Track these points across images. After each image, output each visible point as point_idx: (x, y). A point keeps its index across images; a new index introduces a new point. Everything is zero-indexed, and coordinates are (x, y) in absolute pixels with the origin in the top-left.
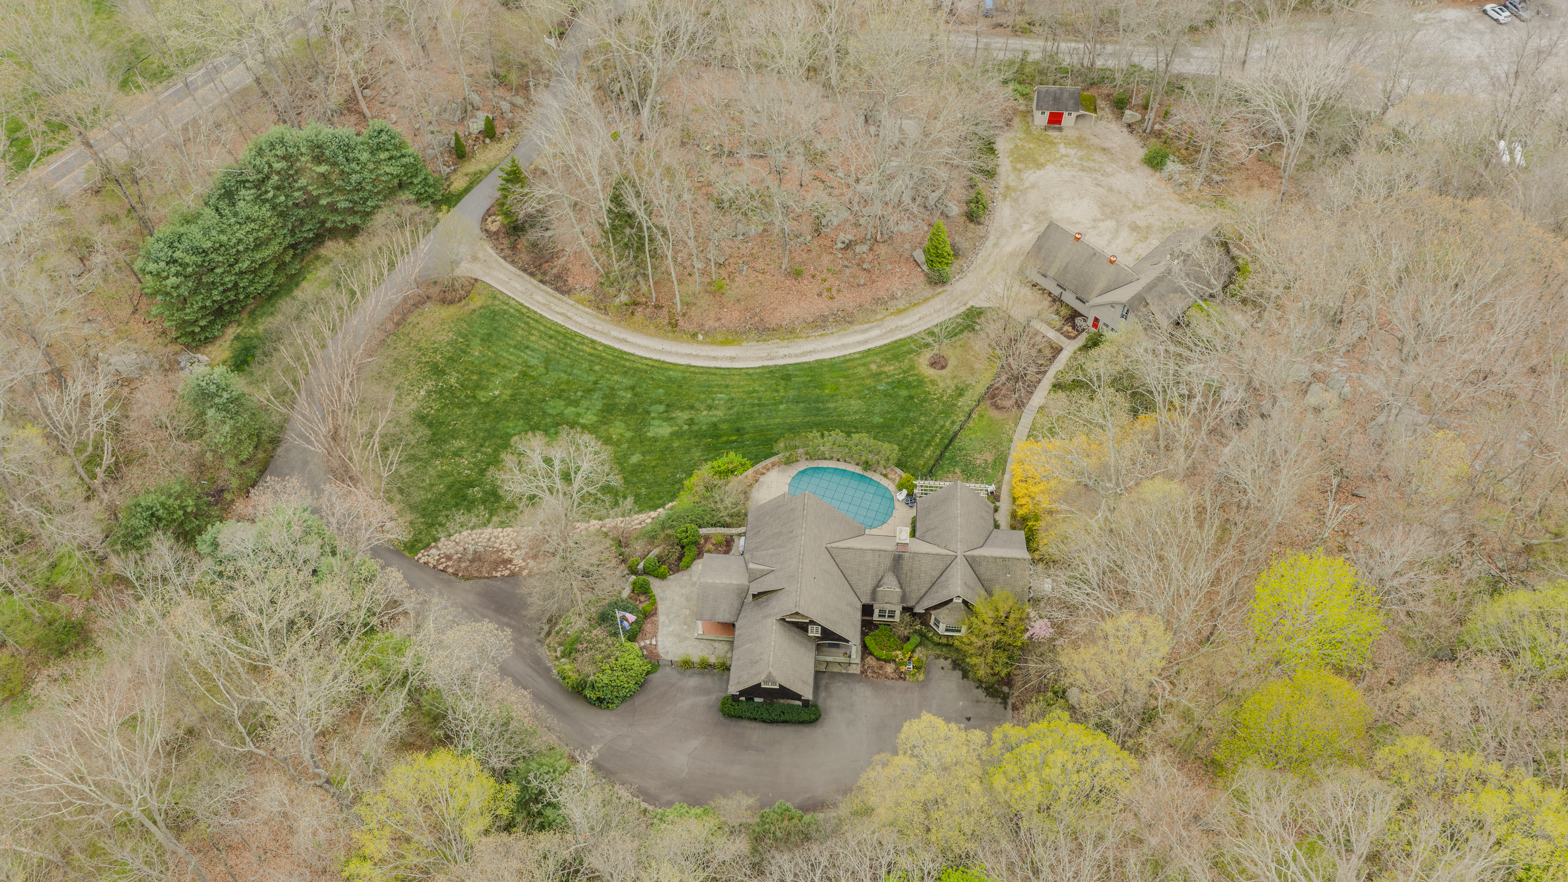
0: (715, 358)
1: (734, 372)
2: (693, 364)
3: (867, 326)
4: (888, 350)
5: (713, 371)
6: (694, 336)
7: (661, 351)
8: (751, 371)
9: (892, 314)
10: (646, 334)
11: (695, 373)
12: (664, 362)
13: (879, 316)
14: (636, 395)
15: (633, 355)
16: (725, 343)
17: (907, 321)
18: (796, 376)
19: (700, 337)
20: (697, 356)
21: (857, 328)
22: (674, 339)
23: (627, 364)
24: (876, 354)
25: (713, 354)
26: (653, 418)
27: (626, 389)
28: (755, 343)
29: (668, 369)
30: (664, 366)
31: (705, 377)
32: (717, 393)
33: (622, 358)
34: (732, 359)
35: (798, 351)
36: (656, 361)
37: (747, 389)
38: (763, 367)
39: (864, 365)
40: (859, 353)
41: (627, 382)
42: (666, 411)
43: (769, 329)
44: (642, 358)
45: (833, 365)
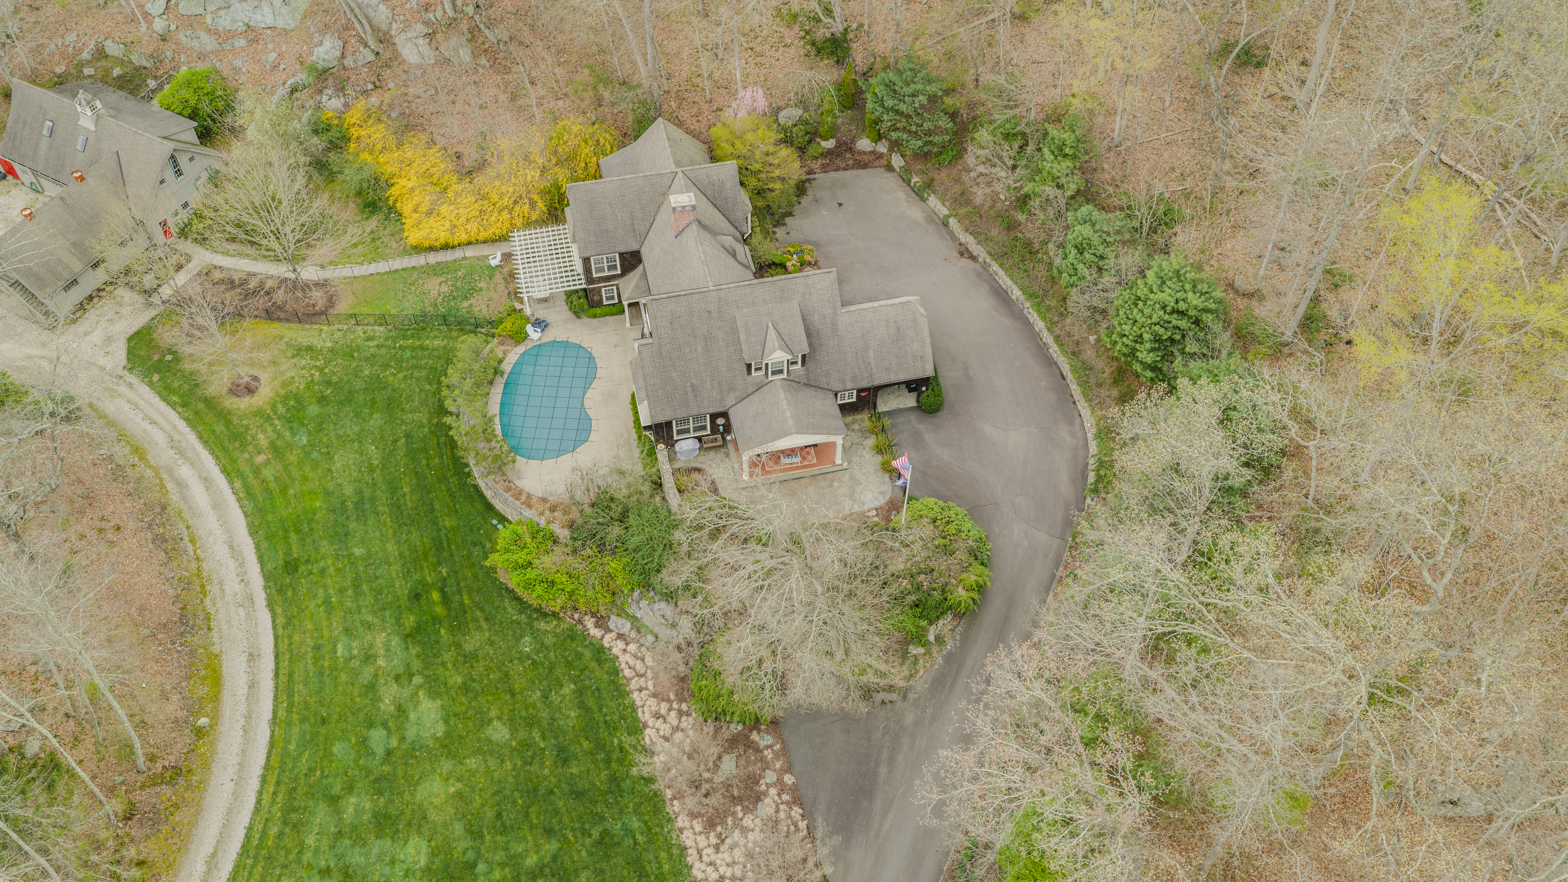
0: (252, 686)
1: (283, 646)
2: (267, 715)
3: (170, 486)
4: (224, 449)
5: (283, 678)
6: (199, 732)
7: (239, 782)
8: (281, 620)
9: (143, 458)
10: (193, 824)
11: (291, 705)
12: (267, 767)
13: (149, 473)
14: (350, 789)
15: (250, 829)
16: (216, 679)
17: (160, 438)
18: (288, 553)
19: (203, 721)
20: (248, 717)
21: (174, 497)
22: (207, 767)
23: (274, 830)
24: (233, 461)
25: (242, 690)
26: (403, 739)
27: (338, 812)
28: (215, 634)
29: (285, 753)
30: (275, 763)
31: (299, 688)
32: (334, 658)
33: (259, 846)
34: (253, 657)
35: (232, 564)
36: (264, 780)
37: (323, 615)
38: (271, 605)
39: (257, 471)
40: (231, 482)
41: (321, 814)
42: (385, 725)
43: (182, 616)
44: (257, 810)
45: (261, 511)
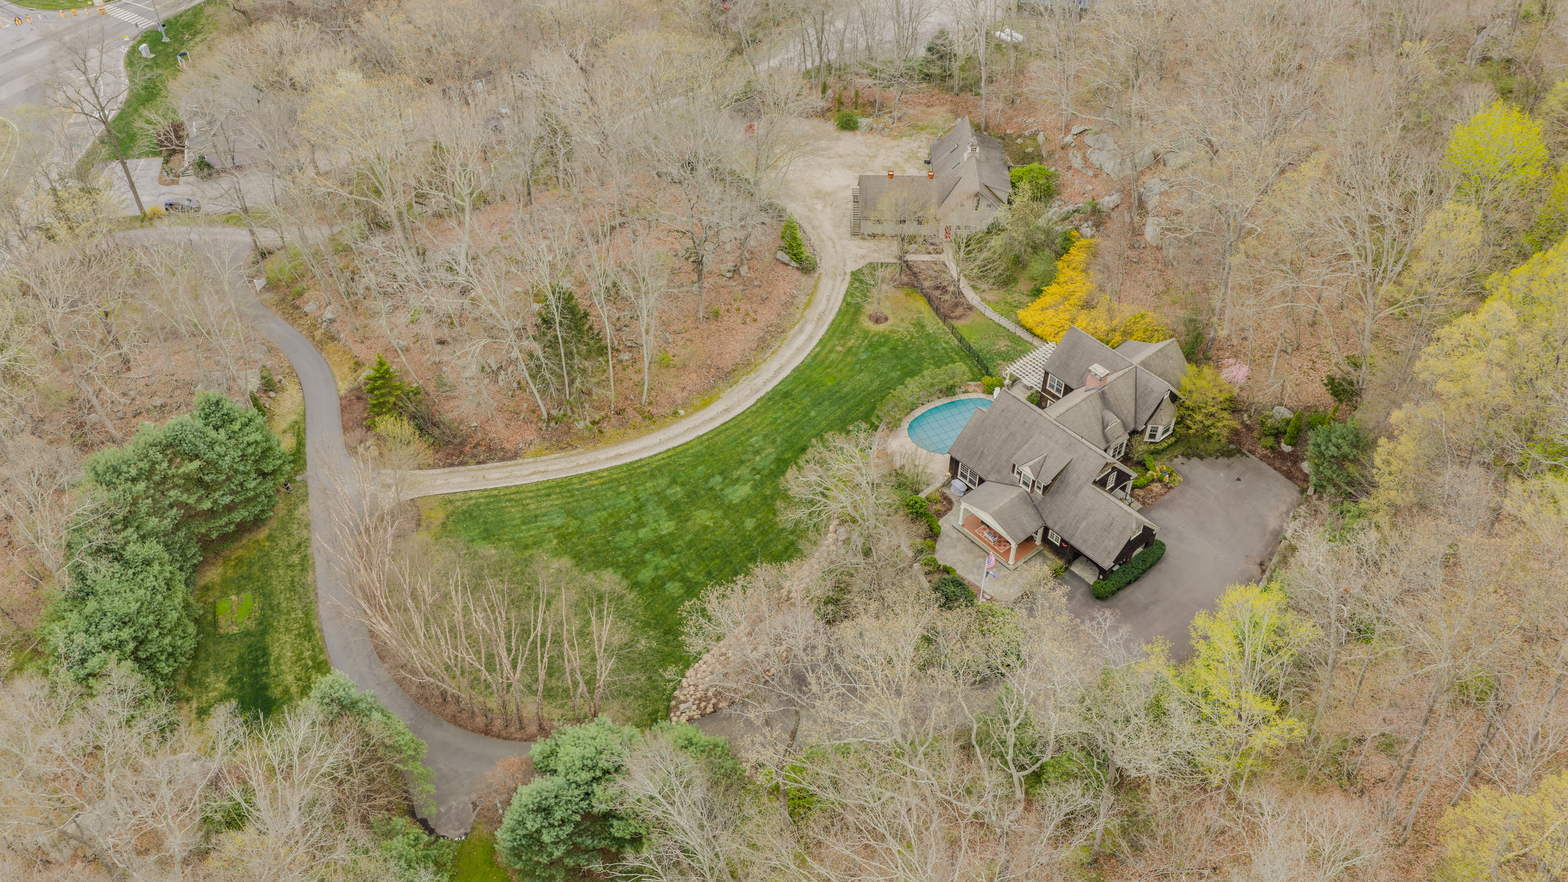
0: (712, 419)
1: (741, 418)
2: (701, 433)
3: (797, 327)
4: (834, 333)
5: (724, 427)
6: (675, 413)
7: (661, 443)
8: (754, 409)
9: (804, 309)
10: (631, 440)
11: (712, 438)
12: (674, 448)
13: (798, 316)
14: (683, 484)
15: (641, 460)
16: (706, 405)
17: (821, 308)
18: (792, 390)
19: (682, 412)
20: (695, 427)
21: (792, 332)
22: (661, 428)
23: (645, 469)
24: (830, 340)
25: (707, 417)
26: (722, 490)
27: (669, 486)
28: (729, 390)
29: (685, 451)
30: (678, 450)
31: (723, 436)
32: (747, 440)
33: (634, 468)
34: (727, 410)
35: (771, 373)
36: (667, 451)
37: (767, 422)
38: (759, 400)
39: (831, 351)
40: (816, 346)
41: (663, 481)
42: (725, 478)
43: (730, 373)
44: (651, 457)
45: (809, 366)
